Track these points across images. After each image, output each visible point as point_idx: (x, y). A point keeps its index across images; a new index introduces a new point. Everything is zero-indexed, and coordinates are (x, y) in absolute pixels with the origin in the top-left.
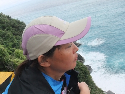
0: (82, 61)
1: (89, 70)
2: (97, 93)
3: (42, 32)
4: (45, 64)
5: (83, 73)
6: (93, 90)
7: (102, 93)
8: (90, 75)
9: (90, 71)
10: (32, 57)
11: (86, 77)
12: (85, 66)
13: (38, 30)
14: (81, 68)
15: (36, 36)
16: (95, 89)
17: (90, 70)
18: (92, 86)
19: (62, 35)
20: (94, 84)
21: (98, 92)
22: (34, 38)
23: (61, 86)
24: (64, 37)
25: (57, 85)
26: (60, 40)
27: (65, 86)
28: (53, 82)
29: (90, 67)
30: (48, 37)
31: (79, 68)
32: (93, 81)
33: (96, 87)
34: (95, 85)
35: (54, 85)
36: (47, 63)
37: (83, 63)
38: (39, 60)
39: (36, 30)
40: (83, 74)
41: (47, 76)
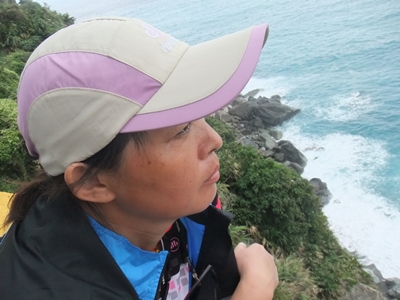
0: (297, 165)
1: (318, 195)
2: (341, 268)
3: (75, 82)
4: (94, 194)
5: (299, 205)
6: (327, 260)
7: (358, 270)
8: (320, 210)
9: (323, 198)
10: (50, 165)
11: (307, 216)
12: (305, 181)
13: (59, 71)
14: (293, 186)
15: (54, 93)
16: (336, 258)
17: (322, 194)
18: (328, 248)
19: (152, 92)
20: (334, 240)
21: (344, 266)
22: (47, 100)
23: (158, 267)
24: (158, 103)
25: (143, 262)
26: (142, 112)
27: (184, 262)
28: (129, 251)
29: (322, 187)
30: (94, 99)
31: (284, 187)
32: (331, 233)
33: (340, 252)
34: (337, 243)
35: (134, 263)
36: (102, 189)
37: (300, 171)
38: (70, 178)
39: (55, 73)
40: (298, 209)
41: (106, 230)
